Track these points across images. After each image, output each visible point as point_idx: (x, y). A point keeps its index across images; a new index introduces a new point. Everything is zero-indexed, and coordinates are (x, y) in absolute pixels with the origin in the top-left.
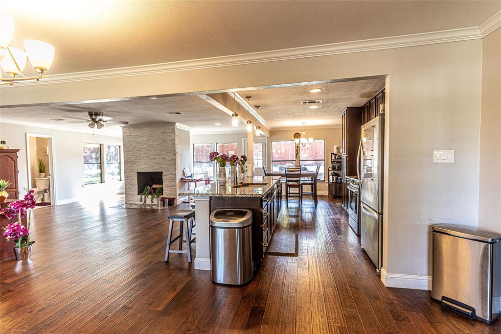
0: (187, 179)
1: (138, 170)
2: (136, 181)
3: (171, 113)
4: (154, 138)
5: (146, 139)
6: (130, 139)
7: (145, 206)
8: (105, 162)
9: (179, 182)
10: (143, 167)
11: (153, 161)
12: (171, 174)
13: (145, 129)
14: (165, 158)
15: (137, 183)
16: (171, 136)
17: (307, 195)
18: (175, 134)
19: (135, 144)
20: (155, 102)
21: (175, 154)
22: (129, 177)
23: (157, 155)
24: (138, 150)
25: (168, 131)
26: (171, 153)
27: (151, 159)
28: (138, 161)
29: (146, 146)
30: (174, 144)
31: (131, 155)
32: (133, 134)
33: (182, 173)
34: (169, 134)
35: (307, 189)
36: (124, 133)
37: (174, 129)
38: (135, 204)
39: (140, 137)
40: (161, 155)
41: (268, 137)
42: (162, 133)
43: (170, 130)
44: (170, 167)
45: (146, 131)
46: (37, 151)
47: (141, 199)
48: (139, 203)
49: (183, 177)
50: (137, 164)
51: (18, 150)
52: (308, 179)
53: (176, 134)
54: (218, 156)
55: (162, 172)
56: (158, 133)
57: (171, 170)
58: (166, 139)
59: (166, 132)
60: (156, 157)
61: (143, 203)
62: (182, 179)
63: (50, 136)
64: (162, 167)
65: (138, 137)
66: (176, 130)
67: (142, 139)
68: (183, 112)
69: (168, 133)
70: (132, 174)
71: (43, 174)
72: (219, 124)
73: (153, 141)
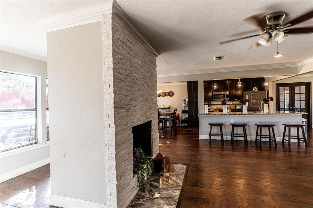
12: (156, 122)
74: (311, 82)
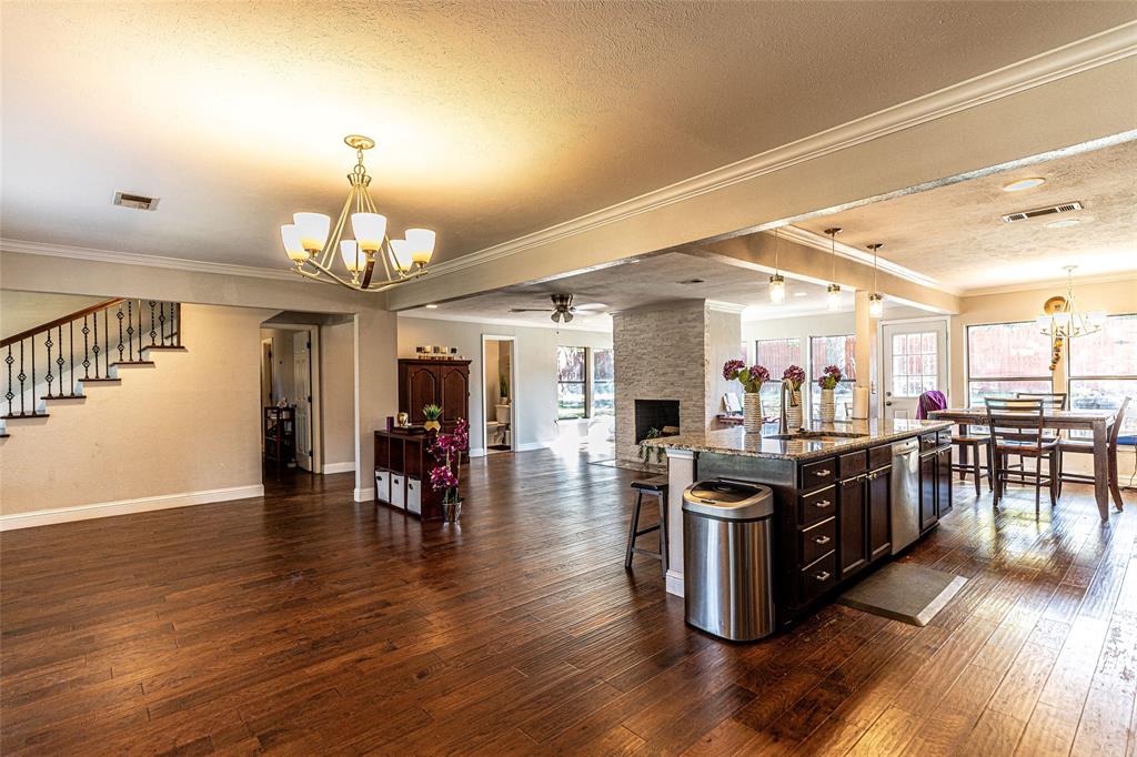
0: (731, 417)
1: (636, 395)
2: (634, 417)
3: (682, 283)
4: (664, 333)
5: (650, 335)
6: (626, 337)
7: (648, 467)
8: (592, 379)
9: (712, 423)
10: (644, 390)
11: (663, 379)
12: (694, 405)
13: (649, 315)
14: (683, 372)
15: (634, 421)
16: (694, 327)
17: (1079, 481)
18: (703, 322)
19: (632, 345)
20: (641, 268)
21: (703, 365)
22: (622, 408)
23: (670, 366)
24: (639, 358)
25: (690, 317)
26: (696, 362)
27: (660, 375)
28: (639, 378)
29: (650, 349)
30: (701, 344)
31: (627, 368)
32: (630, 328)
33: (719, 403)
34: (692, 324)
35: (1079, 465)
36: (615, 326)
37: (702, 313)
38: (630, 462)
39: (642, 331)
40: (678, 366)
41: (953, 316)
42: (680, 322)
43: (694, 316)
44: (693, 391)
45: (651, 320)
46: (500, 362)
47: (641, 452)
48: (636, 459)
49: (722, 413)
50: (636, 385)
51: (470, 362)
52: (1085, 436)
53: (707, 321)
54: (740, 370)
55: (678, 402)
56: (672, 323)
57: (695, 398)
58: (687, 335)
59: (687, 320)
60: (670, 370)
61: (642, 461)
62: (718, 416)
63: (512, 338)
64: (678, 392)
65: (637, 332)
66: (706, 315)
67: (646, 335)
68: (705, 277)
69: (690, 321)
70: (626, 403)
71: (505, 399)
72: (804, 294)
73: (663, 340)
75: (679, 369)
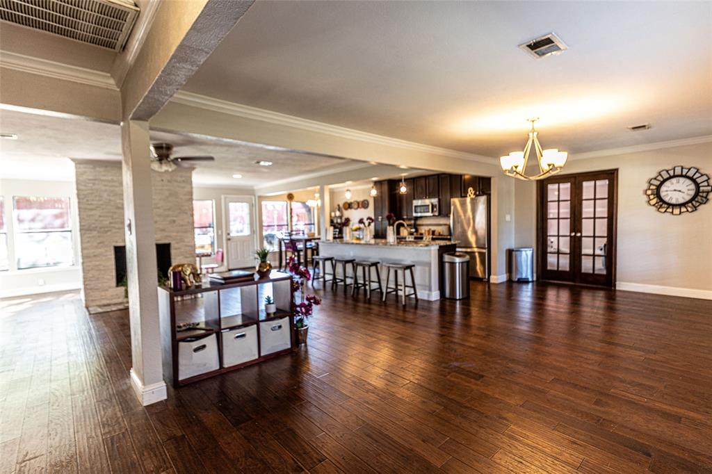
1: (117, 242)
2: (113, 262)
6: (96, 187)
12: (185, 246)
14: (174, 221)
15: (113, 267)
16: (184, 187)
19: (109, 195)
21: (192, 216)
22: (95, 256)
25: (179, 179)
26: (186, 213)
28: (118, 226)
31: (100, 216)
34: (182, 185)
36: (78, 175)
40: (168, 216)
42: (169, 181)
44: (183, 235)
50: (116, 233)
55: (169, 245)
57: (186, 240)
58: (176, 192)
59: (176, 181)
64: (170, 236)
69: (180, 182)
70: (102, 250)
74: (617, 170)
75: (169, 219)
